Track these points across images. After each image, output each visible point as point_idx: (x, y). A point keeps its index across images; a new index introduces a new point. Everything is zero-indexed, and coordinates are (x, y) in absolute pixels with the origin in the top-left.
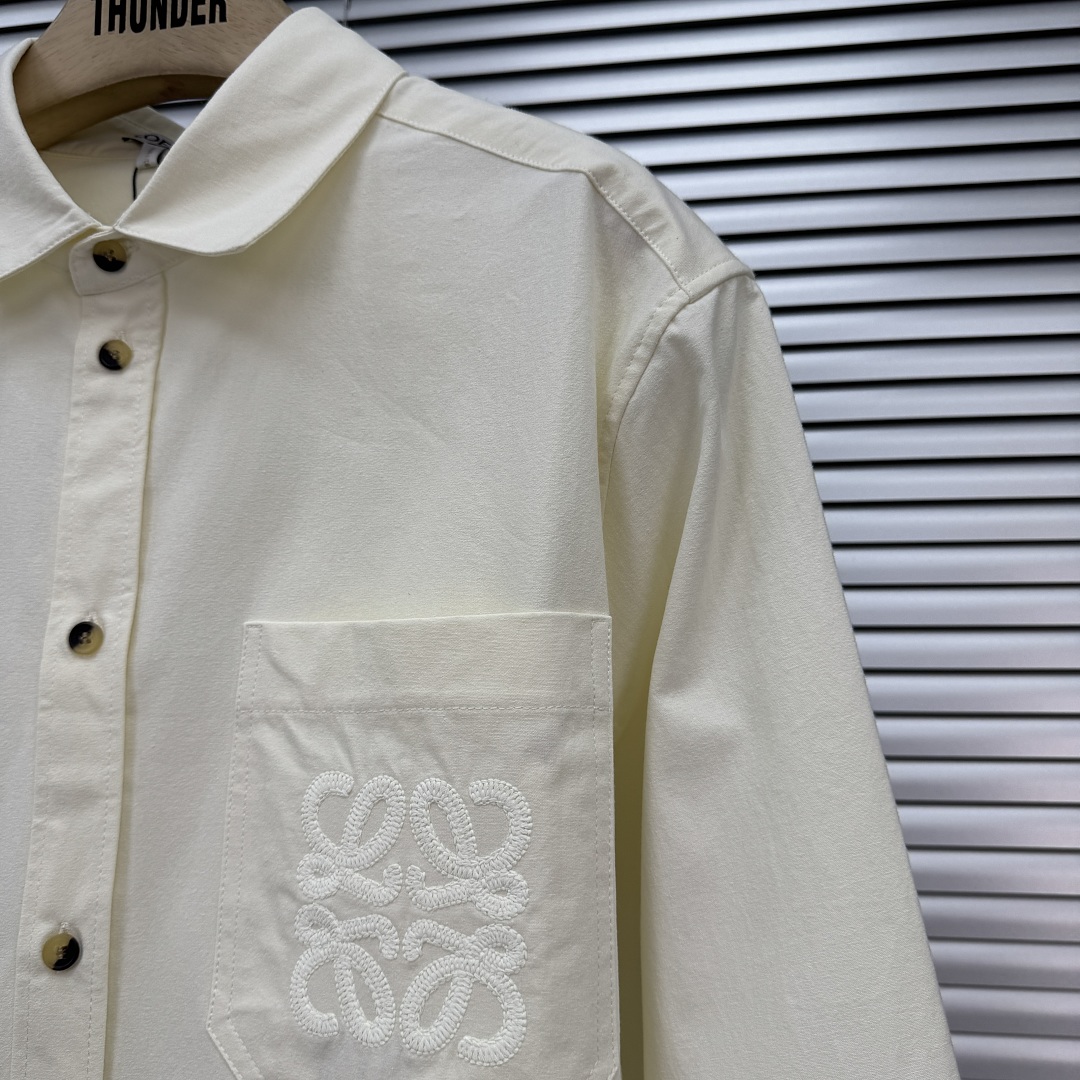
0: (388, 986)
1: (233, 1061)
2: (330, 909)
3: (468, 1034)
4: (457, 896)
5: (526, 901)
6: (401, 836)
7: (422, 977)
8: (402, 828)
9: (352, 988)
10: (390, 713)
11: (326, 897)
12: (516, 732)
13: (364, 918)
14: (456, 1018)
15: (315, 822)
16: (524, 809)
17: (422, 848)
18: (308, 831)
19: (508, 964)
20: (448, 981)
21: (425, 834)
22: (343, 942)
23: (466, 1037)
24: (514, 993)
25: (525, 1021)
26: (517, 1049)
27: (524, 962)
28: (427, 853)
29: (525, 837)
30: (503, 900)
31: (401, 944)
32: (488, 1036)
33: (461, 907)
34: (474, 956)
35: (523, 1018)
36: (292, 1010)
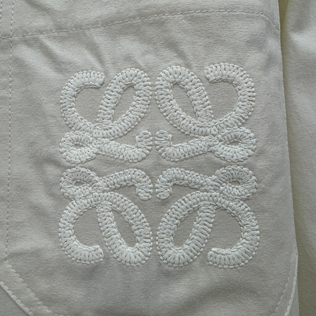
0: (145, 220)
1: (13, 291)
2: (91, 169)
3: (214, 247)
4: (199, 149)
5: (254, 147)
6: (149, 111)
7: (173, 210)
8: (149, 105)
9: (114, 224)
10: (134, 22)
11: (87, 161)
12: (240, 29)
13: (122, 172)
14: (204, 236)
15: (73, 109)
16: (250, 82)
17: (167, 118)
18: (68, 116)
19: (243, 193)
20: (195, 211)
21: (170, 107)
22: (104, 191)
23: (213, 249)
24: (249, 213)
25: (258, 232)
26: (254, 253)
27: (255, 190)
28: (173, 120)
29: (251, 102)
30: (237, 148)
31: (154, 188)
32: (231, 246)
33: (202, 156)
34: (215, 190)
35: (257, 230)
36: (62, 247)
